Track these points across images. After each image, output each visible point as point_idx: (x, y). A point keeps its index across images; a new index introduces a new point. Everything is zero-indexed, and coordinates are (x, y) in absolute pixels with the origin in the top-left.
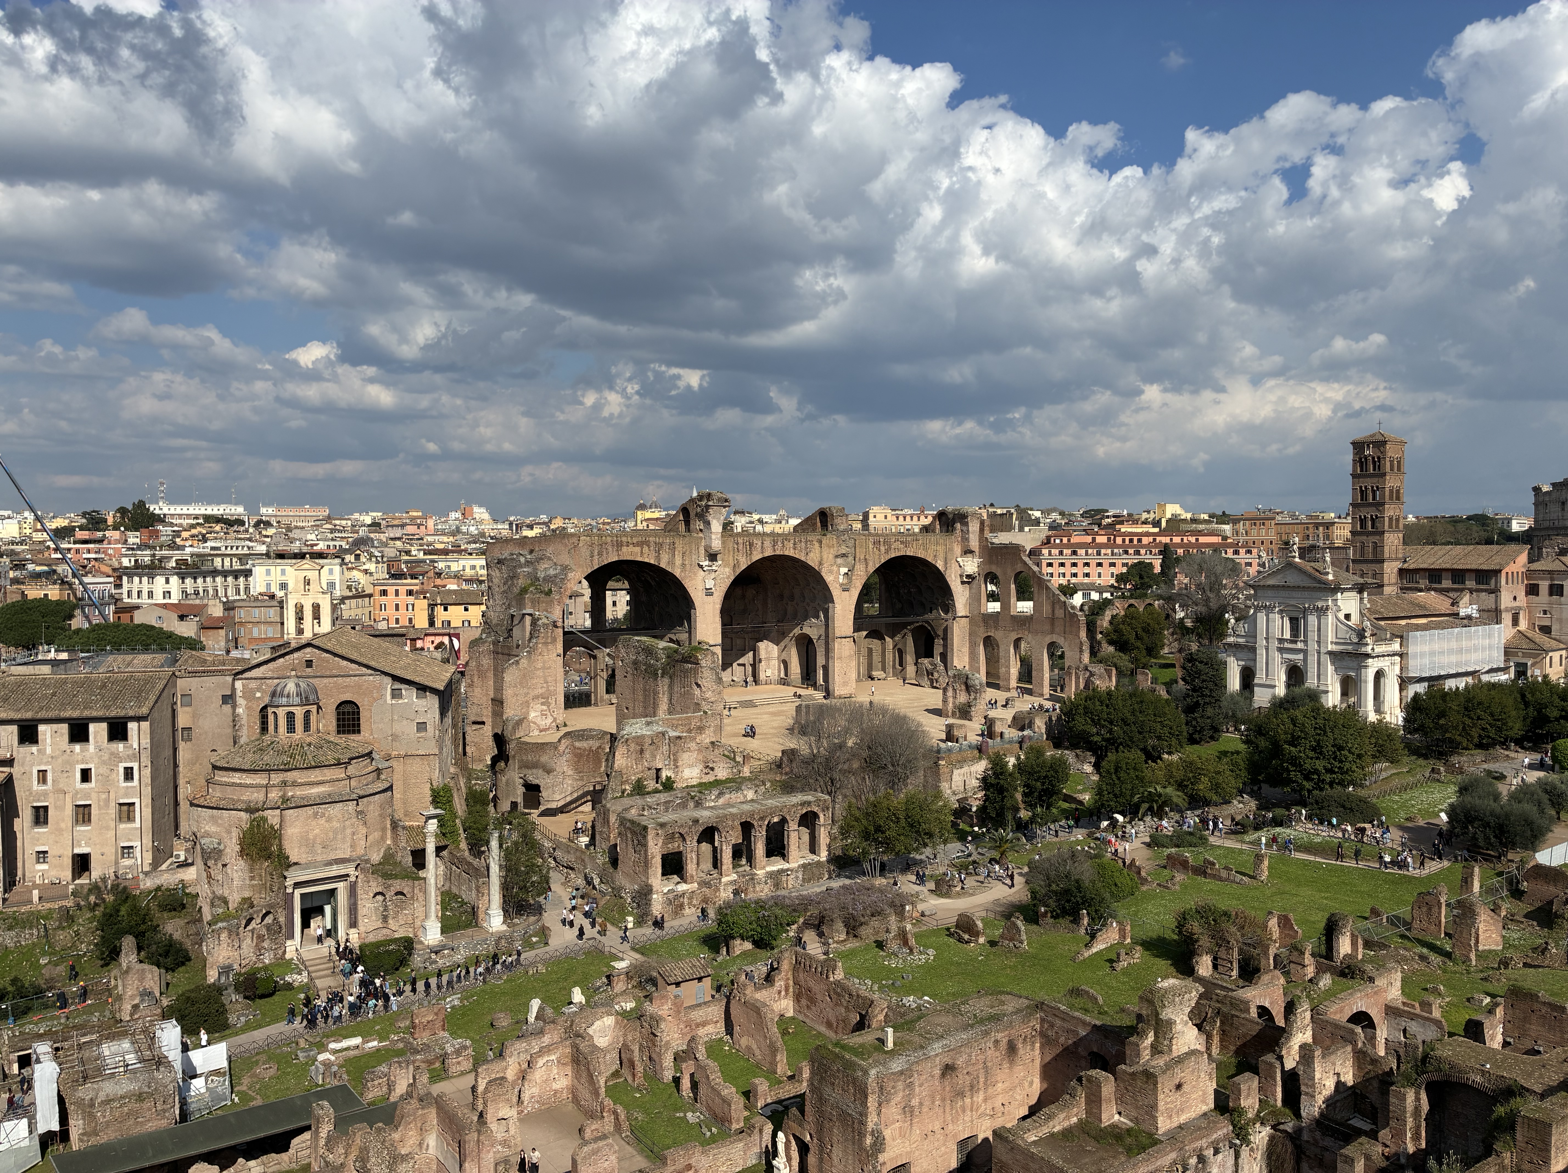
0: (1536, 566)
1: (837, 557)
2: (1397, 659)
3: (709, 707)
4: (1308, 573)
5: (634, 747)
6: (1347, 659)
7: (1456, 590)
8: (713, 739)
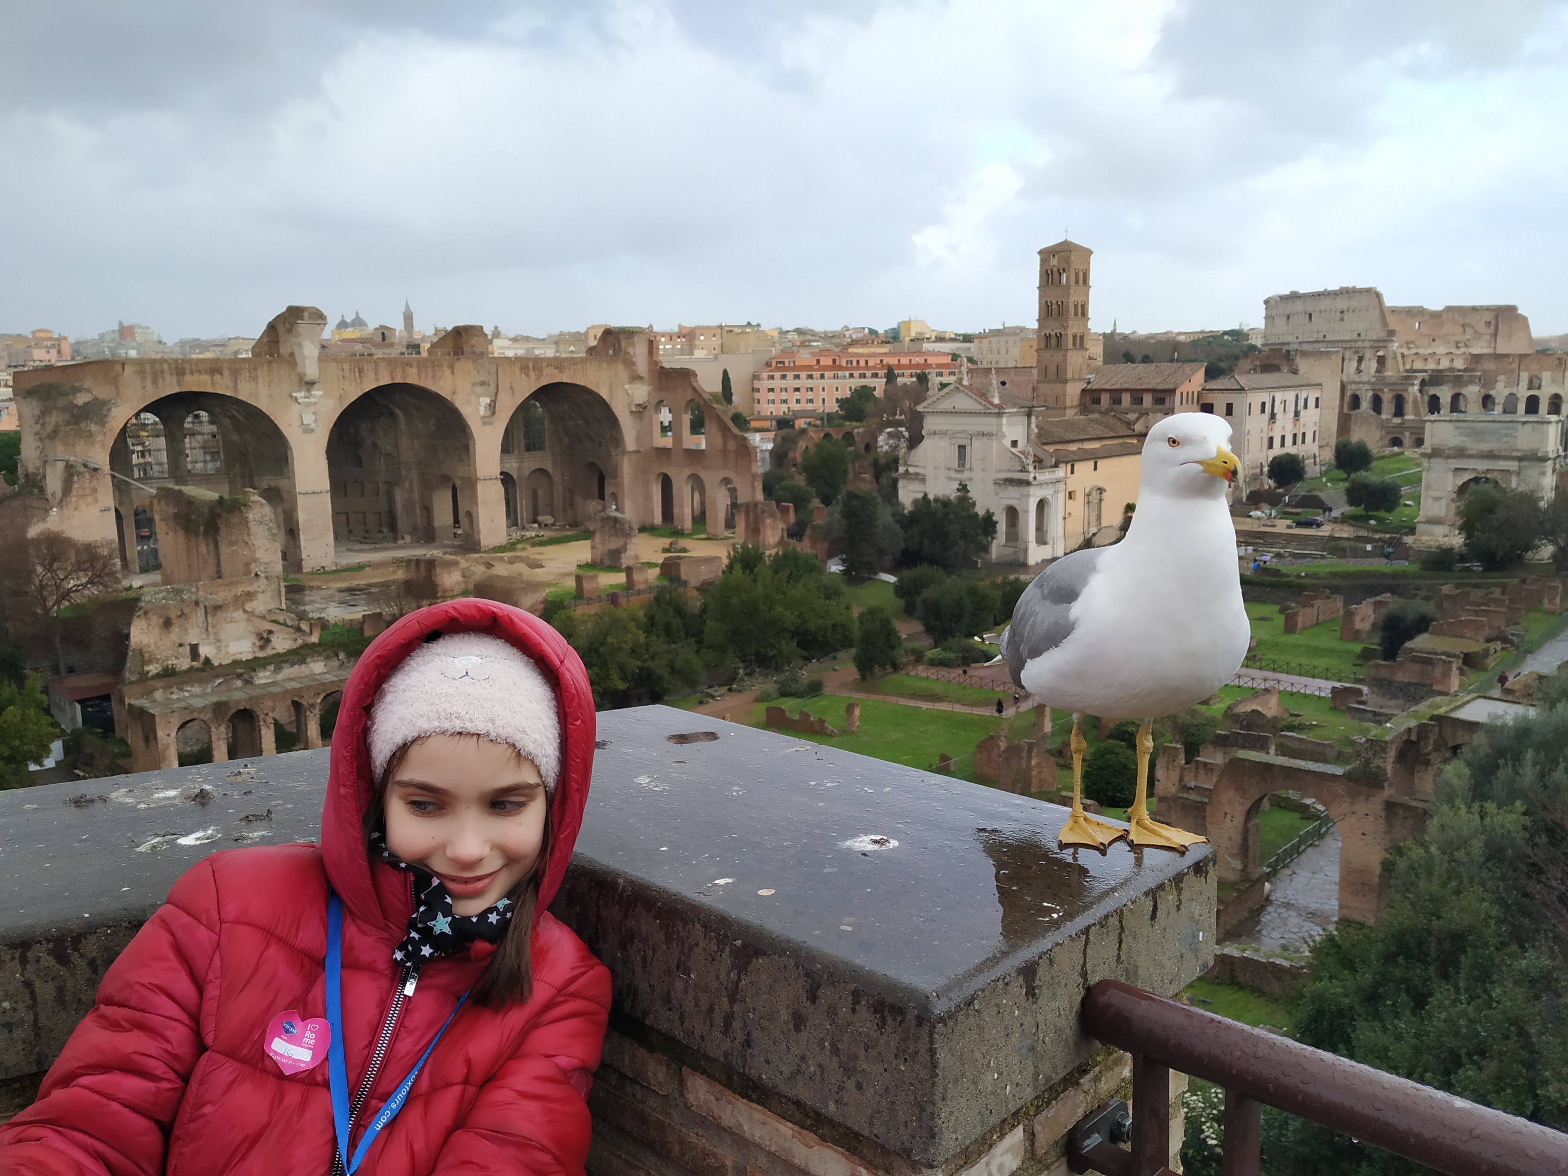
0: (1212, 385)
1: (474, 384)
2: (1061, 486)
3: (262, 569)
4: (975, 397)
5: (156, 620)
6: (1011, 488)
7: (1134, 411)
8: (272, 607)
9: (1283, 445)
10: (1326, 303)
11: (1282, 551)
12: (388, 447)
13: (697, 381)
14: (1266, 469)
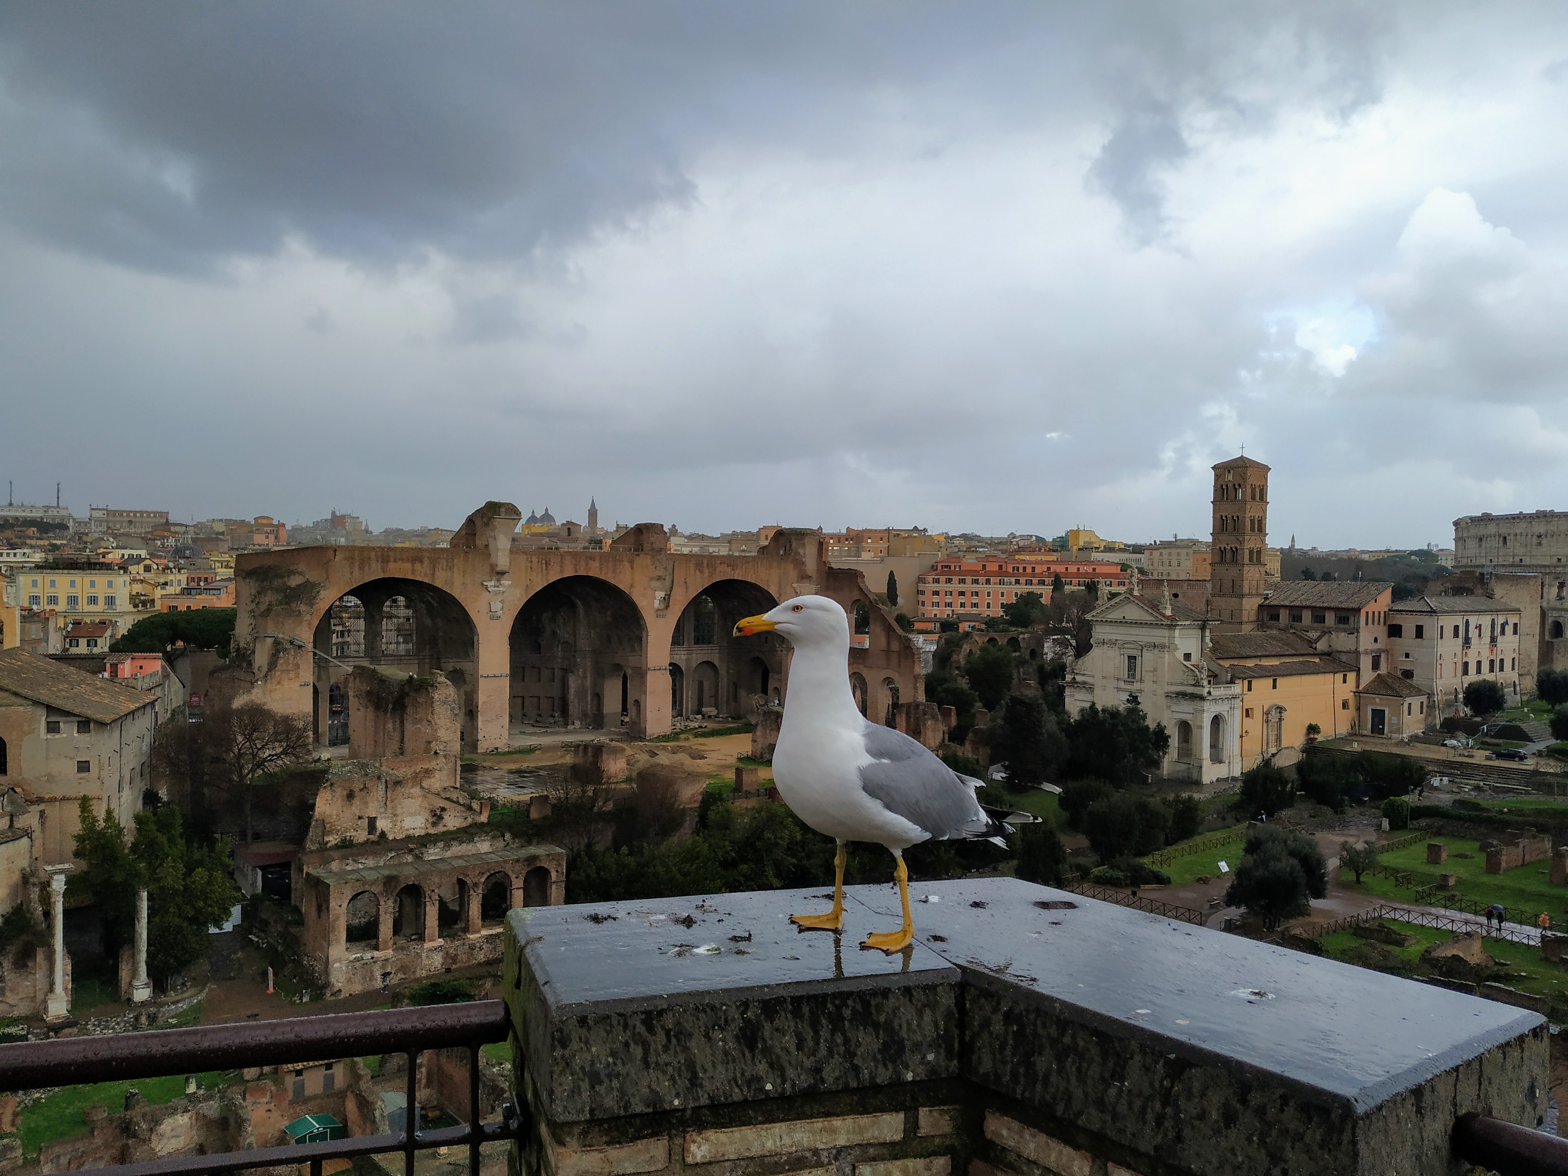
0: (1400, 606)
1: (652, 579)
2: (1238, 703)
3: (441, 747)
4: (1146, 608)
5: (340, 792)
6: (1183, 702)
7: (1316, 630)
8: (447, 785)
9: (1479, 671)
10: (1521, 527)
11: (1481, 783)
12: (566, 636)
13: (864, 582)
14: (1461, 696)
